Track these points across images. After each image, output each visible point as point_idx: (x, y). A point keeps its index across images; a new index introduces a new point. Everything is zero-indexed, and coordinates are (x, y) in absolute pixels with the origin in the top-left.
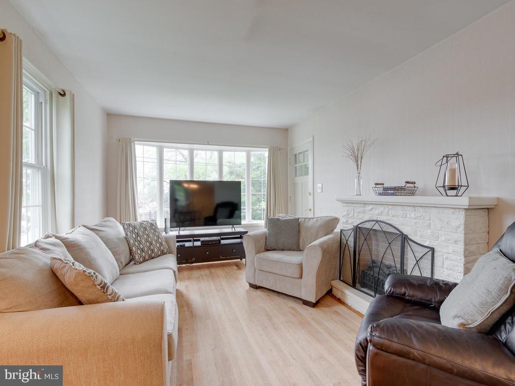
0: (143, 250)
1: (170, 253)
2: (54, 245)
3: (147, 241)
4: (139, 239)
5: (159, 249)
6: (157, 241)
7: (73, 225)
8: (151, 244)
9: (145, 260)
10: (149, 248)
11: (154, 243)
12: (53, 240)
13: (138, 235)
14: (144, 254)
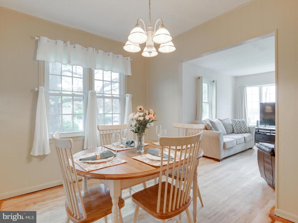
0: (237, 129)
1: (250, 133)
2: (207, 121)
3: (239, 126)
4: (236, 125)
5: (244, 130)
6: (244, 127)
7: (216, 118)
8: (241, 128)
9: (238, 133)
10: (240, 129)
11: (242, 127)
12: (208, 120)
13: (236, 124)
14: (238, 131)
